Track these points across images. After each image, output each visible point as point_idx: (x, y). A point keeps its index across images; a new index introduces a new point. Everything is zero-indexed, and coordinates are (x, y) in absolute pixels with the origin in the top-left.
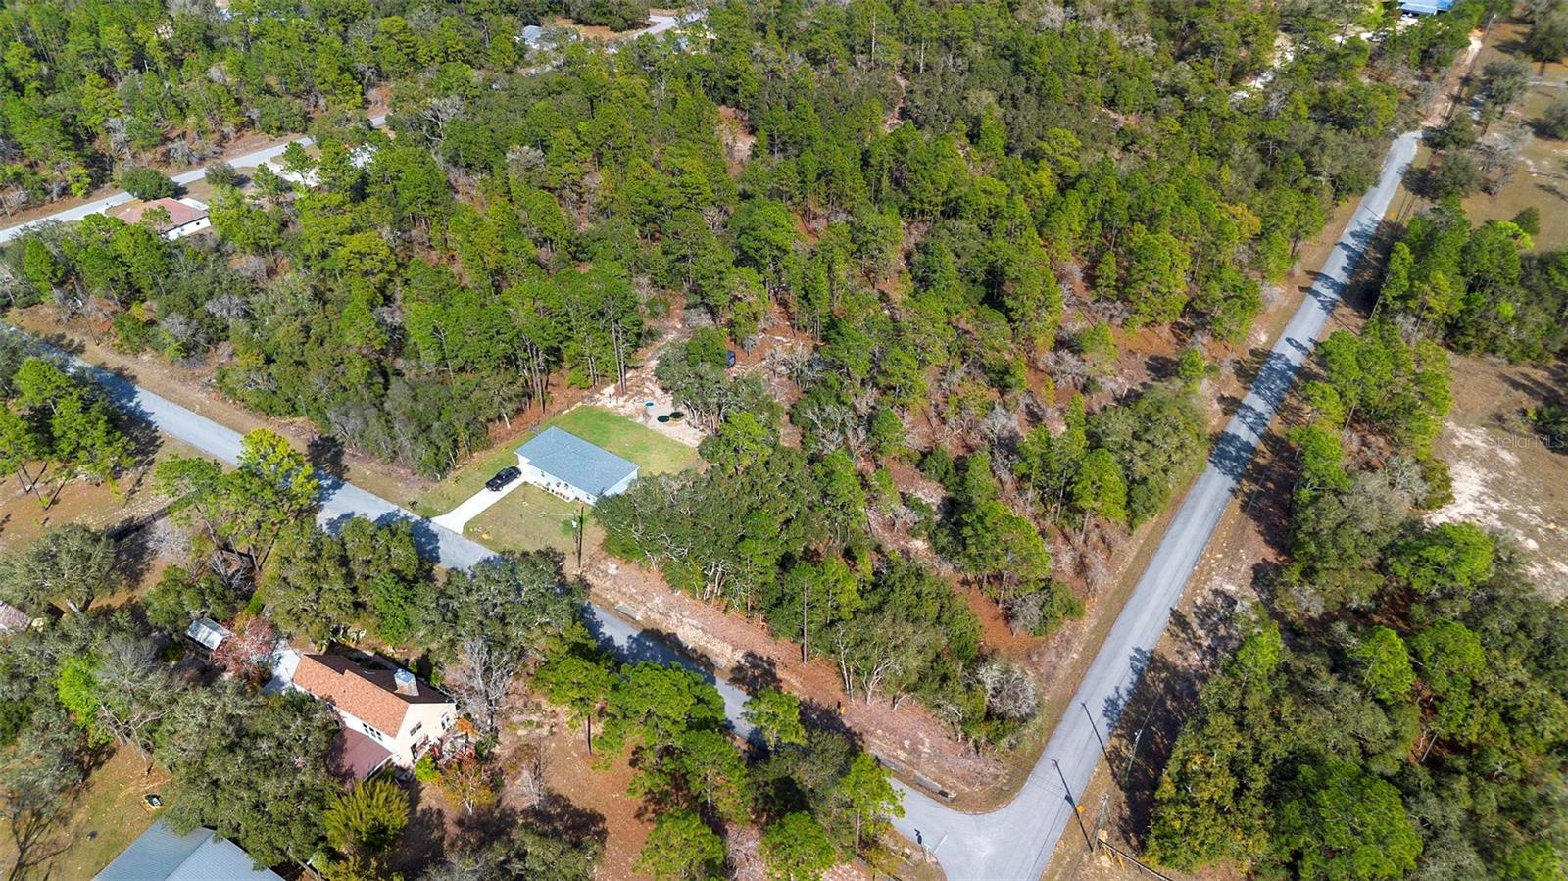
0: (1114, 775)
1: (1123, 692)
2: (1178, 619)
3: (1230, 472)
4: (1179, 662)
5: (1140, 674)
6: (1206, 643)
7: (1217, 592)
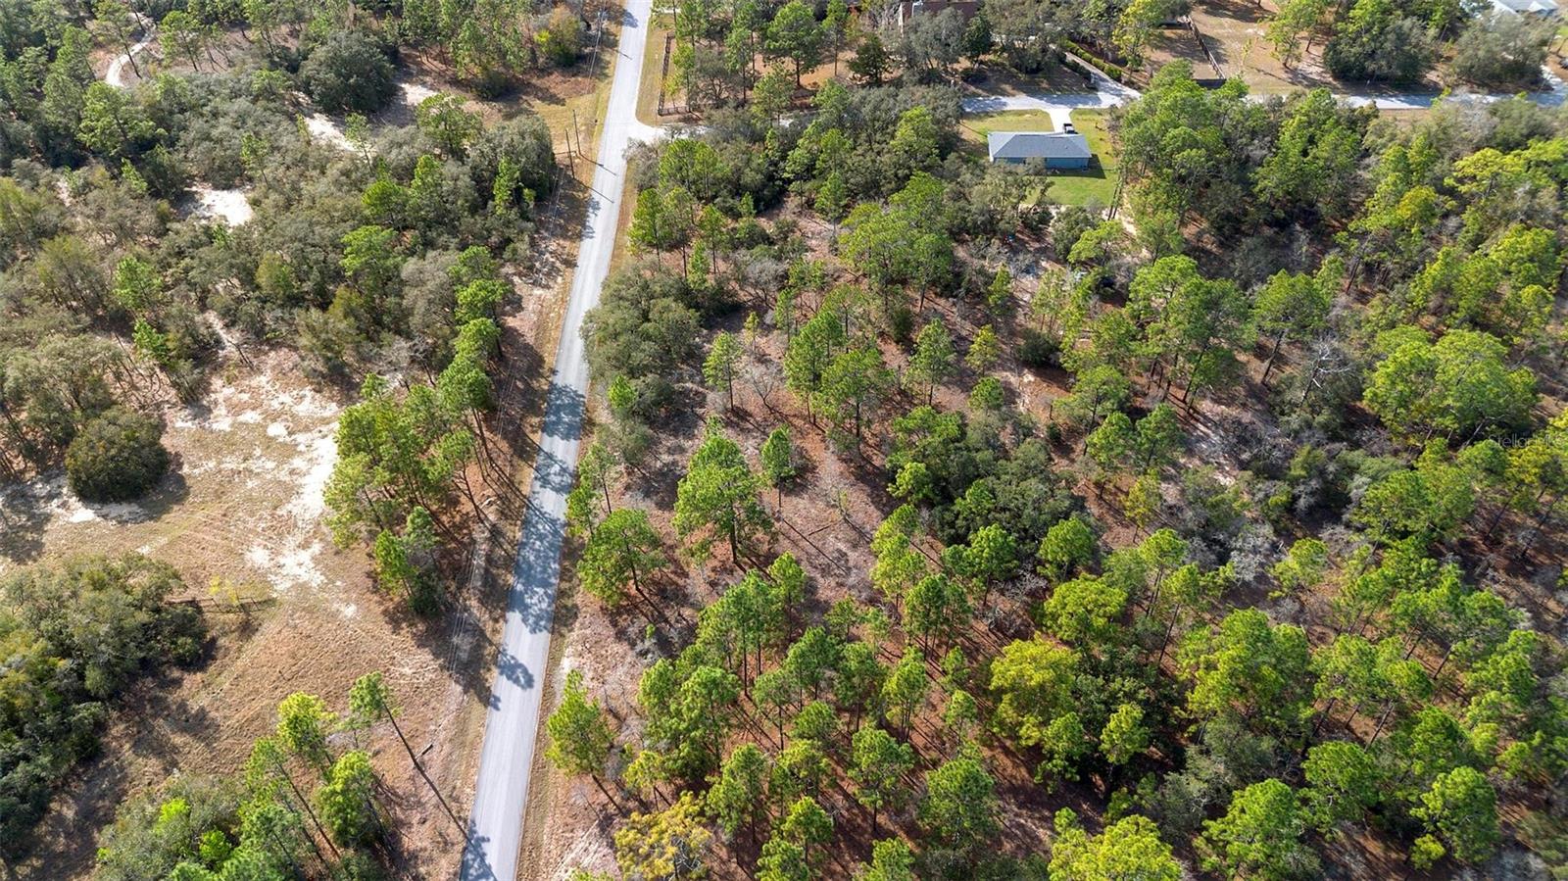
1: (593, 215)
2: (570, 263)
3: (563, 391)
4: (561, 242)
5: (584, 226)
6: (548, 255)
7: (547, 287)
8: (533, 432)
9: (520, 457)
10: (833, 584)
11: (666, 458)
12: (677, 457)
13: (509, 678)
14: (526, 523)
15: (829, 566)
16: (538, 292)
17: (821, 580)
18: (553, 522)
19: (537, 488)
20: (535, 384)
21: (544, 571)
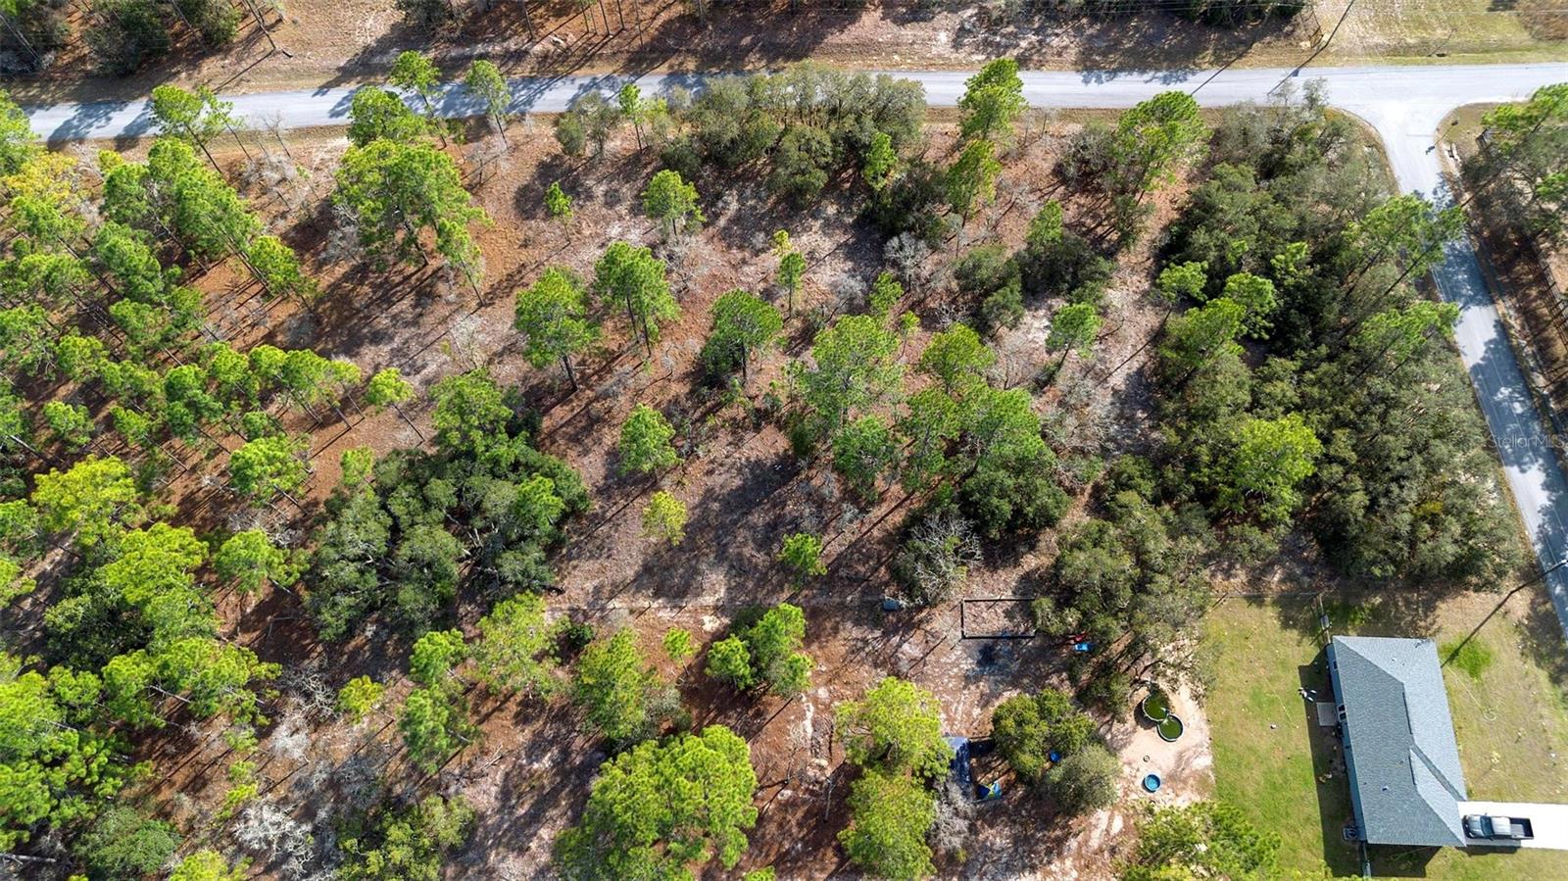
0: (1240, 56)
1: (1146, 77)
4: (1072, 50)
5: (1114, 73)
6: (1035, 38)
8: (671, 67)
9: (630, 60)
10: (380, 359)
11: (600, 190)
12: (601, 200)
13: (345, 98)
14: (529, 81)
15: (405, 355)
16: (943, 37)
17: (387, 348)
18: (529, 102)
19: (578, 82)
20: (752, 57)
21: (463, 105)
